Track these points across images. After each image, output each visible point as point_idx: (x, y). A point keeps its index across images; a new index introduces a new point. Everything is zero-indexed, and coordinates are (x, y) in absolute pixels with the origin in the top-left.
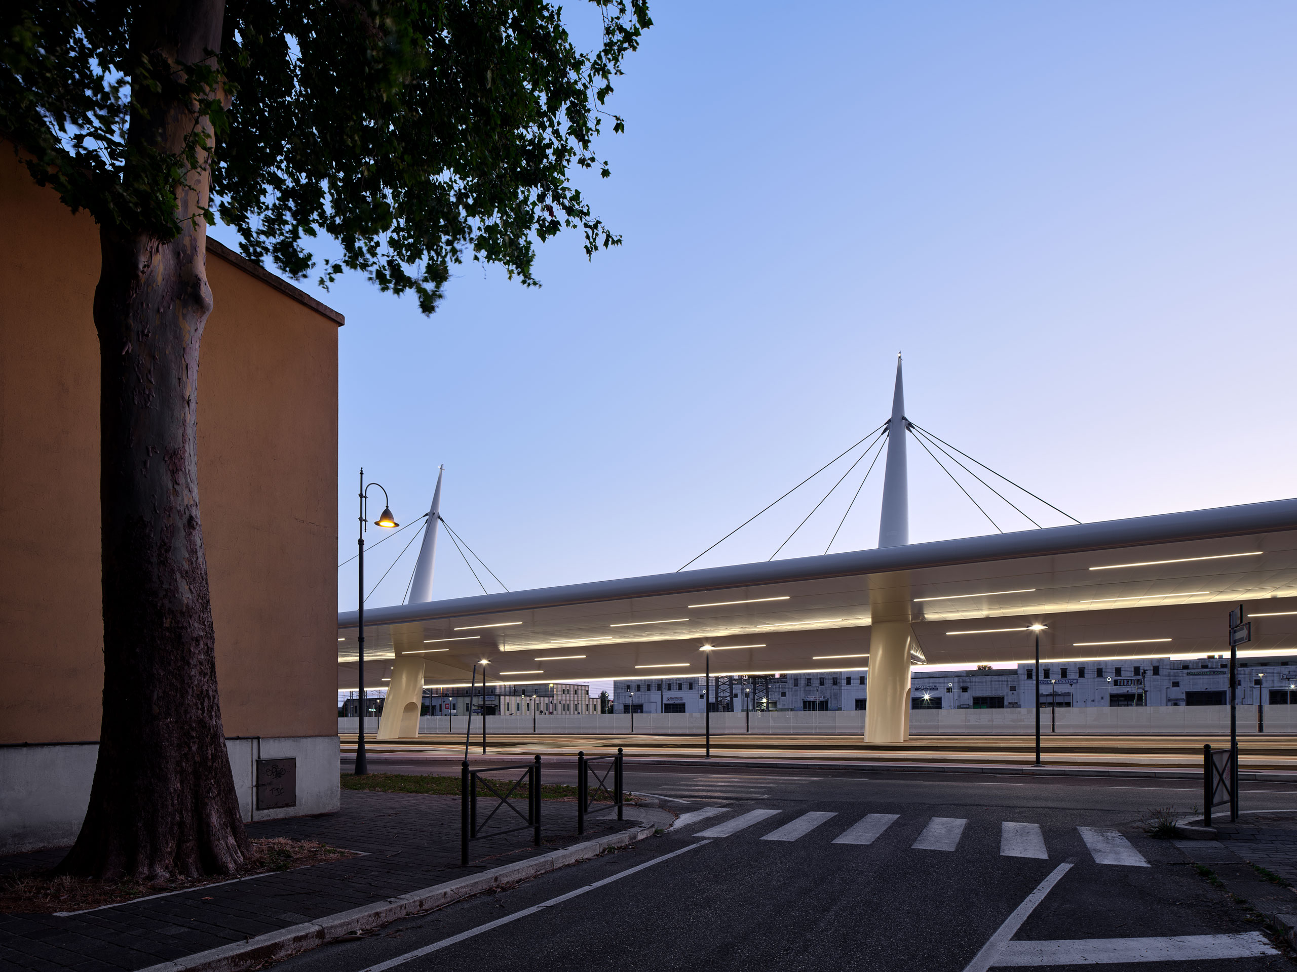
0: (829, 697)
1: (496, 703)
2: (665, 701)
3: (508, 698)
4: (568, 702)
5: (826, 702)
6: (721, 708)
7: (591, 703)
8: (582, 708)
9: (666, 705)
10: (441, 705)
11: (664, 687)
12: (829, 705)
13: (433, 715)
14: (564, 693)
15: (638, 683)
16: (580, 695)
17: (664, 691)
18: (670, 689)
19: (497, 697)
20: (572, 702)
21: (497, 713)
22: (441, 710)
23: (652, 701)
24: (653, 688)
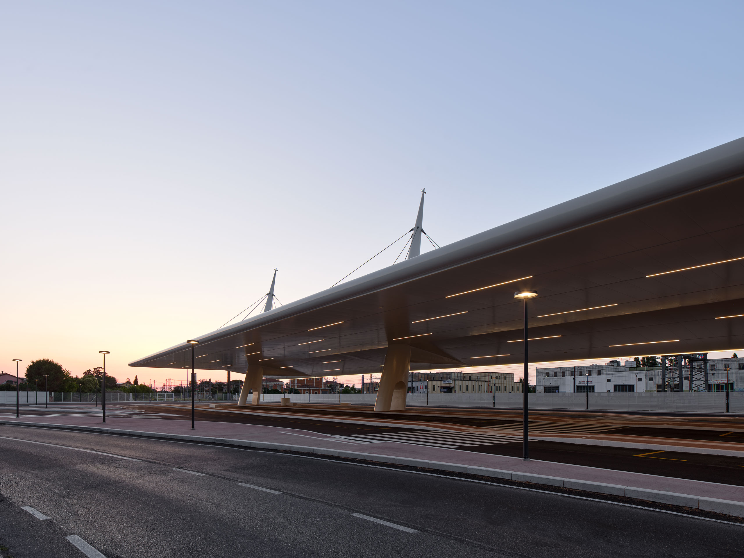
0: (734, 380)
1: (453, 385)
2: (577, 384)
3: (460, 382)
4: (500, 385)
5: (732, 385)
6: (668, 389)
7: (515, 385)
8: (509, 388)
9: (578, 387)
10: (417, 387)
11: (576, 373)
12: (735, 387)
13: (413, 393)
14: (497, 379)
15: (555, 371)
16: (508, 381)
17: (576, 377)
18: (581, 374)
19: (454, 381)
20: (502, 385)
21: (453, 391)
22: (417, 390)
23: (567, 384)
24: (567, 373)
